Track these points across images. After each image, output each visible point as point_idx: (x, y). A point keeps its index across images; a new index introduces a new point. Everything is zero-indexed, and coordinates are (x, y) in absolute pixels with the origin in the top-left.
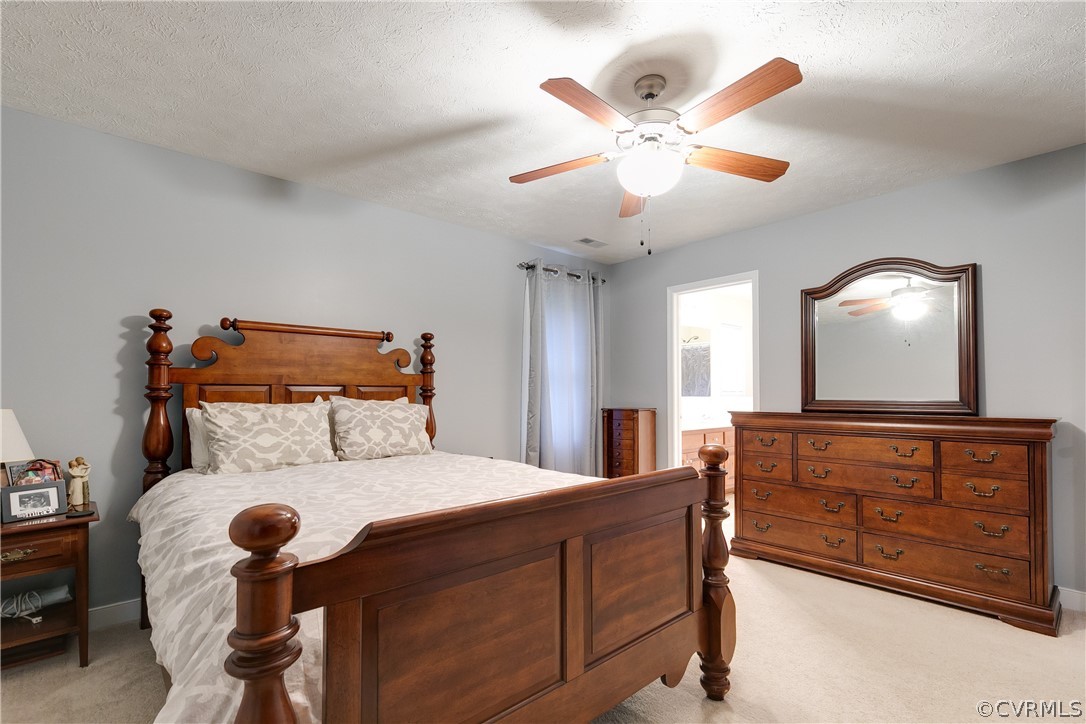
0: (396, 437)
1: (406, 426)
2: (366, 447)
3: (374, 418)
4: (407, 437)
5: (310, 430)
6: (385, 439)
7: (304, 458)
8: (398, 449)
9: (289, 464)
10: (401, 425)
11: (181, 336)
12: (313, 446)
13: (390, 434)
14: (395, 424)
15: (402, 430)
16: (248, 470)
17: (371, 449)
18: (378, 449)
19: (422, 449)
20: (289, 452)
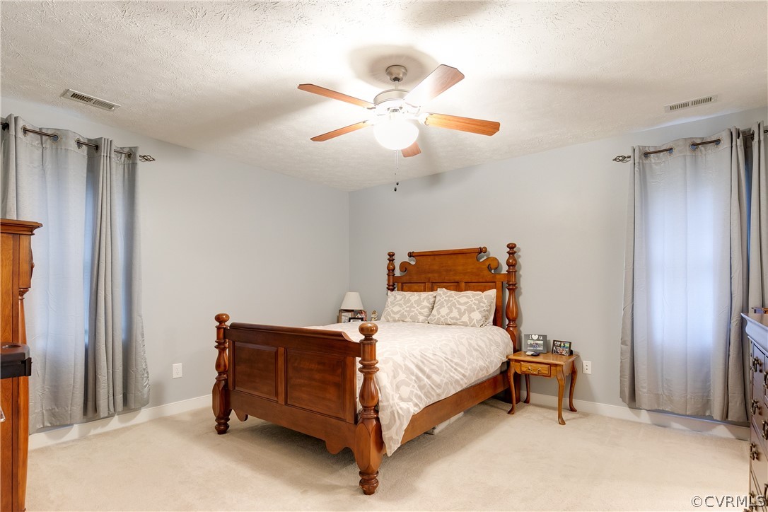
0: (455, 314)
1: (463, 308)
2: (436, 317)
3: (448, 301)
4: (461, 314)
5: (415, 305)
6: (448, 314)
7: (408, 319)
8: (455, 321)
9: (403, 321)
10: (460, 307)
11: (401, 257)
12: (413, 314)
13: (451, 311)
14: (458, 306)
15: (459, 310)
16: (388, 321)
17: (439, 319)
18: (442, 319)
19: (470, 323)
20: (403, 316)
